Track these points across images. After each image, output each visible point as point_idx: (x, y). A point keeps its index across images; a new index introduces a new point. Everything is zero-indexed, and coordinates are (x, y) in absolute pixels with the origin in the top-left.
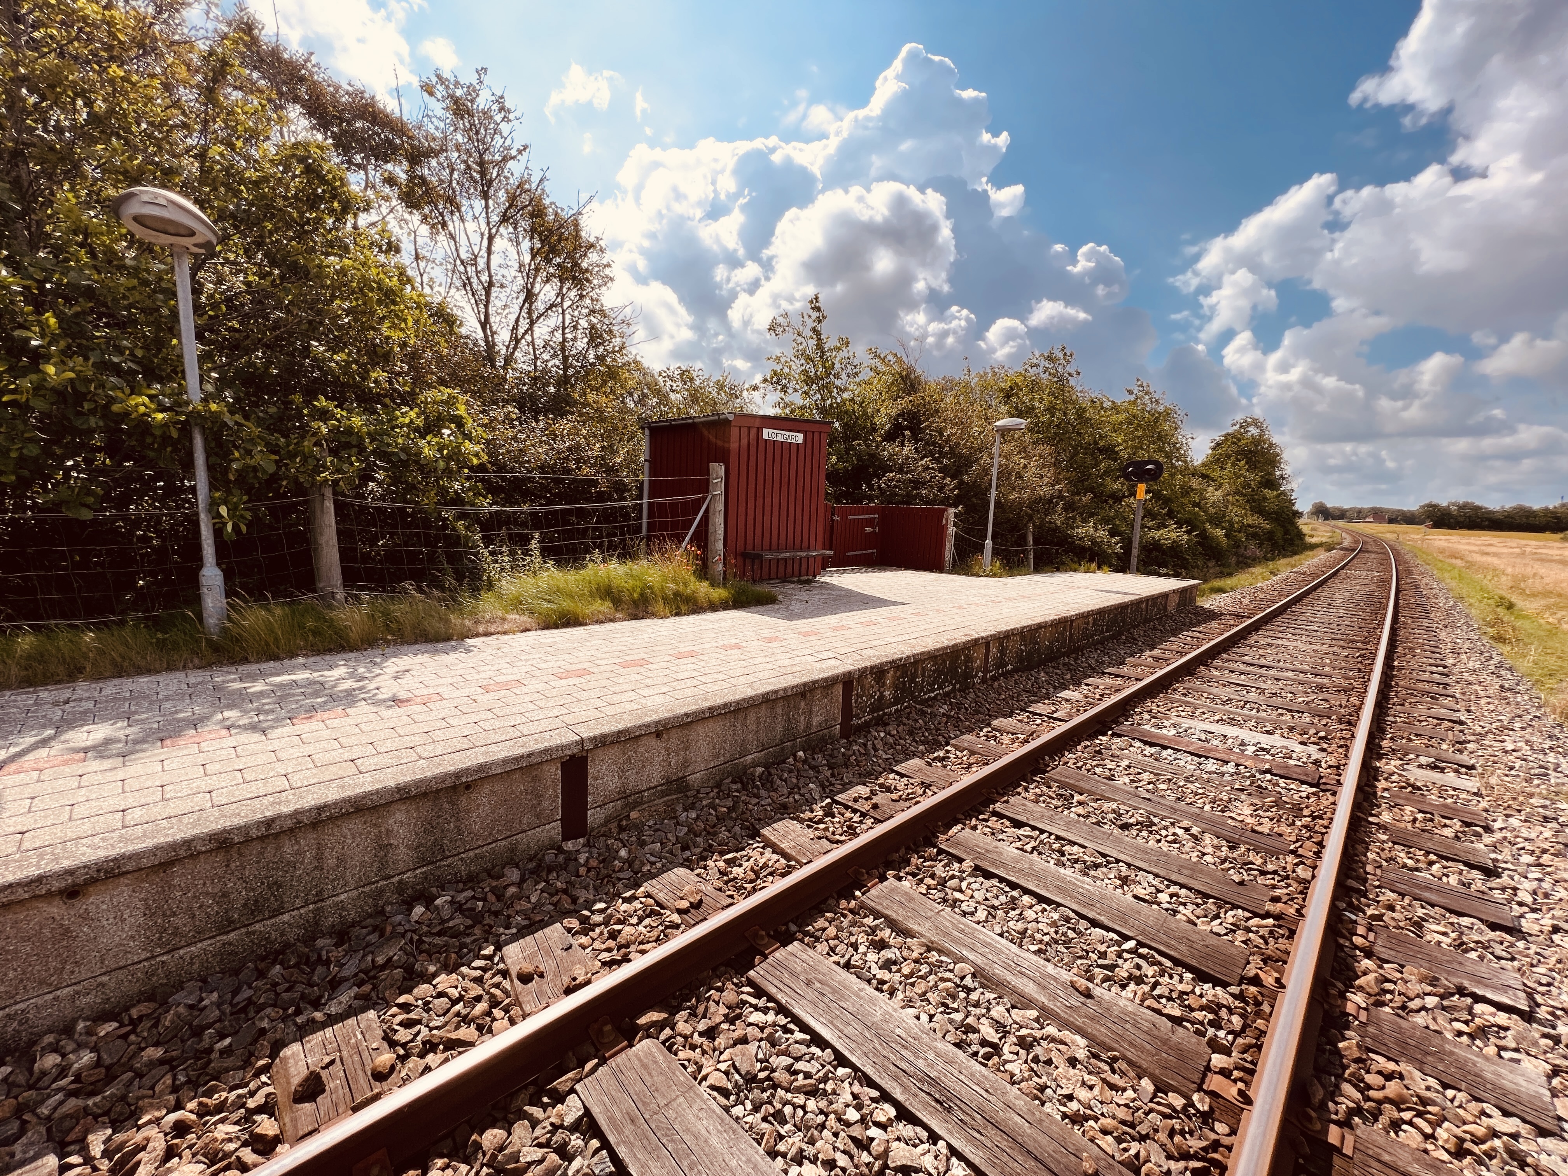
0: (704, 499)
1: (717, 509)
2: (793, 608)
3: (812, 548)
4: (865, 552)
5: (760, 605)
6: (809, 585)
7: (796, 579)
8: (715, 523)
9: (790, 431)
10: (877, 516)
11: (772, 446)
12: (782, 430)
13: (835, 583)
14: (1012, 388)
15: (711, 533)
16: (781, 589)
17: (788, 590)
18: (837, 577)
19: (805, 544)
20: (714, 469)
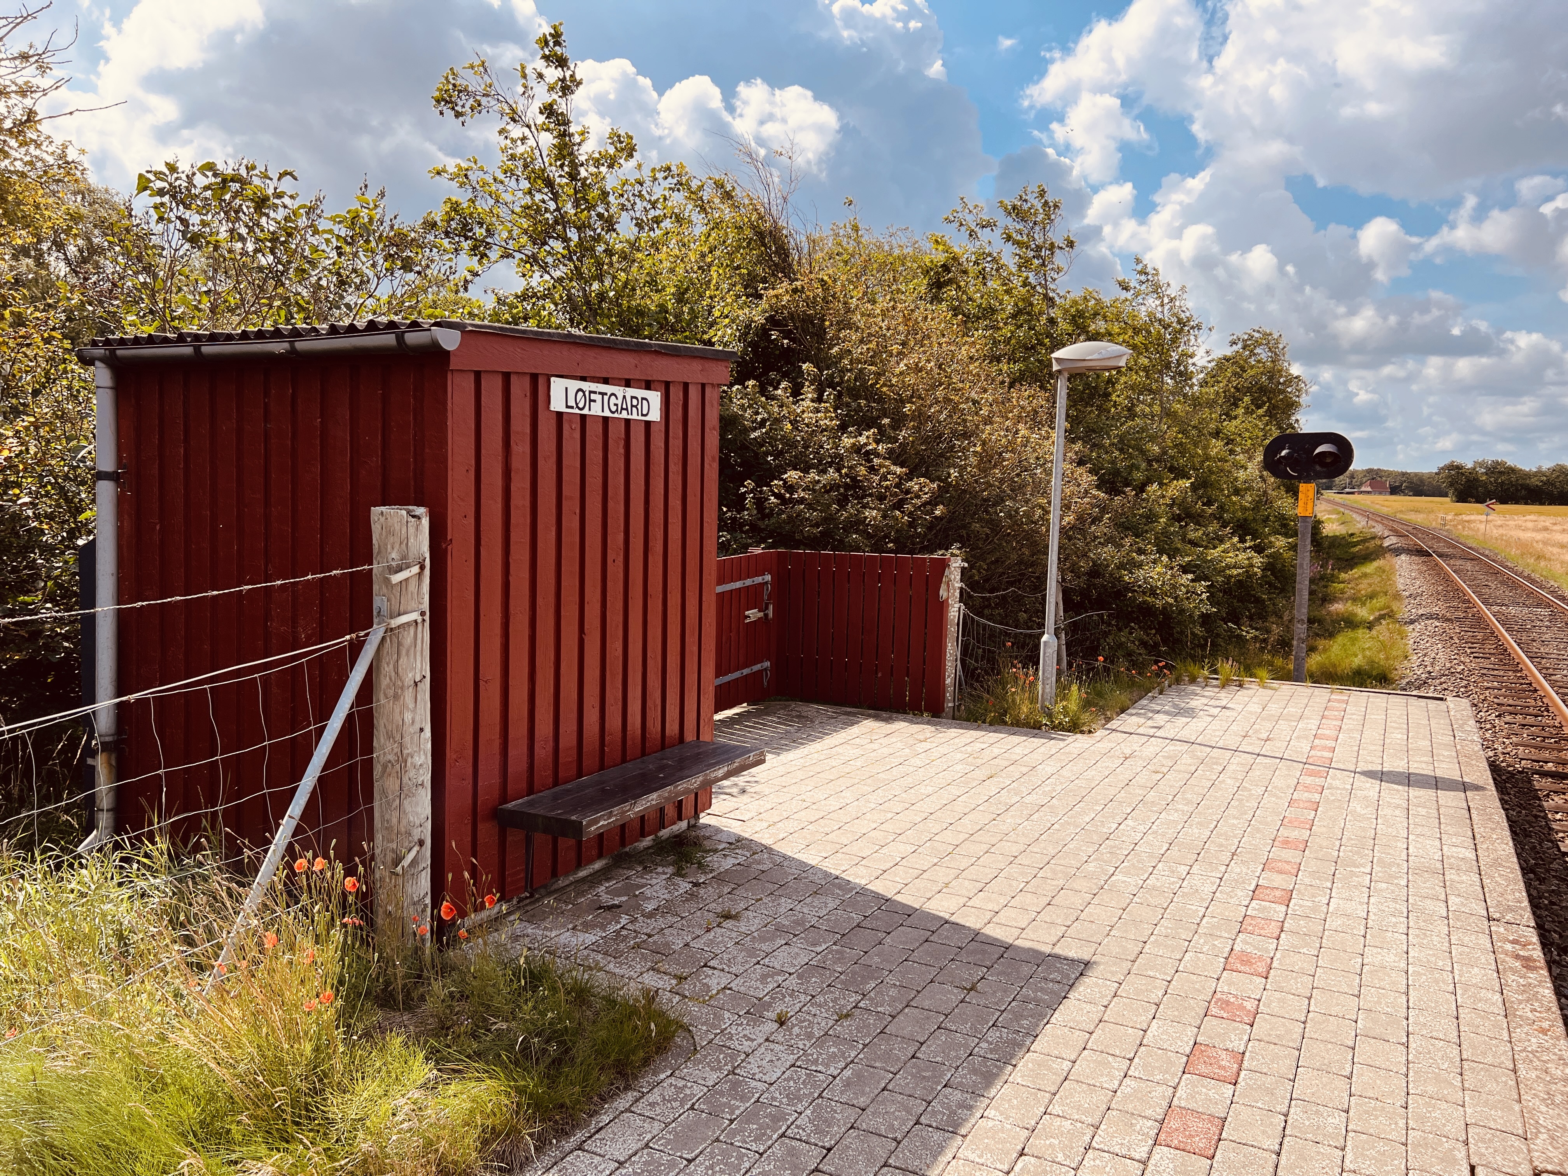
0: (356, 648)
1: (409, 678)
2: (761, 1086)
3: (690, 736)
4: (746, 671)
5: (627, 1088)
6: (702, 867)
7: (647, 841)
8: (400, 728)
9: (628, 384)
10: (768, 578)
11: (577, 435)
12: (606, 381)
13: (767, 841)
14: (946, 268)
15: (385, 767)
16: (634, 921)
17: (661, 923)
18: (745, 798)
19: (672, 728)
20: (390, 532)
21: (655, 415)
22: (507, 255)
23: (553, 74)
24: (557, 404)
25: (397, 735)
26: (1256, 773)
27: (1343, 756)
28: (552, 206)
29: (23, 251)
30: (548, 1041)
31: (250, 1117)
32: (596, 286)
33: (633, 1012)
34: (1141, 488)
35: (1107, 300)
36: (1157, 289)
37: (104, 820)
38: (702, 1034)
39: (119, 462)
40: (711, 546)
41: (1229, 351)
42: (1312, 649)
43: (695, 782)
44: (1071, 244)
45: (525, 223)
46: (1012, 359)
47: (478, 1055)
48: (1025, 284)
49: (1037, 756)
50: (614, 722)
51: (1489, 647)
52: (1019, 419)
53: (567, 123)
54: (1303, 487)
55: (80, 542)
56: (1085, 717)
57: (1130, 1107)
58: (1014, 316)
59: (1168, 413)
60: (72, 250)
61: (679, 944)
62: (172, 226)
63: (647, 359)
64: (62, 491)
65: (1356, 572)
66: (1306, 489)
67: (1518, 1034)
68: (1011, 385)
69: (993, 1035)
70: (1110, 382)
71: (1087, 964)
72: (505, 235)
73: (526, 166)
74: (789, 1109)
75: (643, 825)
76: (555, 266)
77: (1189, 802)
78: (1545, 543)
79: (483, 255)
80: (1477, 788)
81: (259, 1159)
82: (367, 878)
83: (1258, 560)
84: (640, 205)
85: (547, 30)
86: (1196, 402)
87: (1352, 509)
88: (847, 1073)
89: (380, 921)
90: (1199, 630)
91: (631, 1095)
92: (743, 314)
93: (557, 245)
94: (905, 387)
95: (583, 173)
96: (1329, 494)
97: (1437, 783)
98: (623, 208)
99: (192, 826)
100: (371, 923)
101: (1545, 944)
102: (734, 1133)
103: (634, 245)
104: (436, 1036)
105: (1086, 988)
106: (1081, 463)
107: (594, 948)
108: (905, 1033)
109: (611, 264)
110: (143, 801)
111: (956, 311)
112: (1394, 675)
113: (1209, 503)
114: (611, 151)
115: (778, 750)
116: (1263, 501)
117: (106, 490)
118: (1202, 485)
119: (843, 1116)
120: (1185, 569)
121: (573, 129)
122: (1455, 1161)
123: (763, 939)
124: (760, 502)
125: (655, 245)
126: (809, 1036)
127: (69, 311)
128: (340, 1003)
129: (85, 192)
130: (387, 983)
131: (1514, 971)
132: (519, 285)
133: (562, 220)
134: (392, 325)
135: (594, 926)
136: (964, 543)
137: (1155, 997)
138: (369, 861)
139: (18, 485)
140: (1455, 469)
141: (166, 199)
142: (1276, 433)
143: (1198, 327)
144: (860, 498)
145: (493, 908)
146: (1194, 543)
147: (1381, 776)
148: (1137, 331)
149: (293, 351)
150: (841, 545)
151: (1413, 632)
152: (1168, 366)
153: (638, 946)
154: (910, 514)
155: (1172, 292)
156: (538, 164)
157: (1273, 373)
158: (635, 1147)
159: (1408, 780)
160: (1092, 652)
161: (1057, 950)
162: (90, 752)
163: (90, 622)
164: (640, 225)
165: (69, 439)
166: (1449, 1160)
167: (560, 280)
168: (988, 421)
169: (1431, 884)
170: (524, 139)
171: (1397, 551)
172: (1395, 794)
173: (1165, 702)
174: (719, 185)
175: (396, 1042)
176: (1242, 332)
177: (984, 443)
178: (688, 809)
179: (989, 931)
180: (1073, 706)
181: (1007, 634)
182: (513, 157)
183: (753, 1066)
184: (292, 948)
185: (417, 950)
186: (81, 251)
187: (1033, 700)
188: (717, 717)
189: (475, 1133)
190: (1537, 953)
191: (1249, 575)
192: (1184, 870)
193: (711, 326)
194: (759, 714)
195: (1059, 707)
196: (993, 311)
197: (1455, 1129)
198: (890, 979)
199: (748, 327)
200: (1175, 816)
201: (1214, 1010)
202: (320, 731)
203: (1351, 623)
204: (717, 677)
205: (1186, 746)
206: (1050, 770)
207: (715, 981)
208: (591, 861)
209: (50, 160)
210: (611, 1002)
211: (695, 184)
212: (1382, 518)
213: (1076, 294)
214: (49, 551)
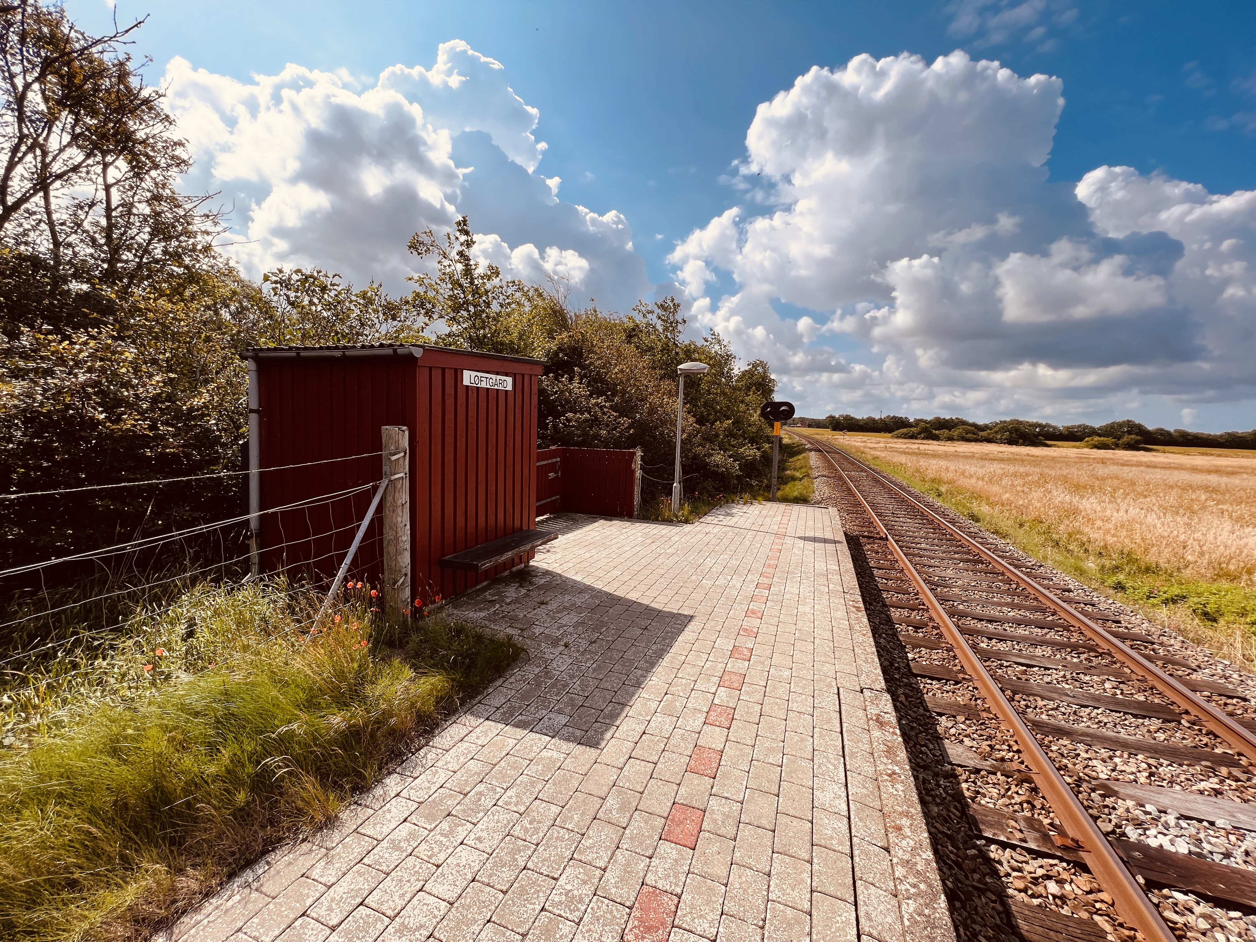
1: (399, 502)
2: (558, 673)
3: (525, 528)
4: (549, 500)
5: (500, 677)
6: (531, 583)
7: (507, 573)
8: (396, 525)
9: (498, 374)
10: (559, 459)
11: (475, 395)
12: (488, 372)
13: (559, 572)
14: (634, 330)
15: (389, 542)
16: (502, 606)
17: (513, 607)
18: (549, 554)
19: (517, 524)
20: (390, 437)
21: (510, 388)
22: (441, 317)
23: (463, 238)
24: (466, 382)
25: (394, 527)
26: (757, 538)
27: (790, 531)
28: (462, 296)
29: (208, 308)
30: (465, 658)
31: (330, 696)
32: (482, 332)
33: (503, 644)
34: (713, 424)
35: (699, 345)
36: (719, 342)
37: (255, 568)
38: (532, 652)
39: (260, 406)
40: (534, 445)
41: (747, 368)
42: (779, 489)
43: (528, 547)
44: (685, 322)
45: (450, 303)
46: (661, 368)
47: (434, 666)
48: (666, 337)
49: (672, 533)
50: (492, 521)
51: (844, 488)
52: (664, 394)
53: (469, 260)
54: (776, 423)
55: (240, 442)
56: (691, 517)
57: (709, 673)
58: (661, 351)
59: (724, 393)
60: (233, 308)
61: (522, 615)
62: (281, 298)
63: (506, 363)
64: (231, 419)
65: (795, 458)
66: (777, 424)
67: (855, 636)
68: (661, 379)
69: (654, 647)
70: (700, 379)
71: (692, 617)
72: (441, 308)
73: (450, 278)
74: (570, 682)
75: (506, 566)
76: (463, 323)
77: (731, 551)
78: (864, 447)
79: (431, 317)
80: (840, 542)
81: (334, 714)
82: (381, 590)
83: (758, 454)
84: (501, 297)
85: (461, 219)
86: (734, 389)
87: (794, 433)
88: (595, 665)
89: (387, 610)
90: (735, 482)
91: (501, 680)
92: (547, 346)
93: (465, 314)
94: (617, 378)
95: (476, 282)
96: (785, 427)
97: (825, 541)
98: (494, 298)
99: (298, 569)
100: (383, 611)
101: (864, 602)
102: (547, 693)
103: (499, 314)
104: (415, 659)
105: (691, 626)
106: (689, 413)
107: (484, 619)
108: (618, 648)
109: (489, 322)
110: (274, 560)
111: (637, 348)
112: (810, 499)
113: (739, 430)
114: (489, 273)
115: (563, 534)
116: (760, 429)
117: (254, 418)
118: (736, 423)
119: (592, 683)
120: (730, 457)
121: (472, 262)
122: (832, 686)
123: (558, 612)
124: (555, 427)
125: (509, 315)
126: (578, 651)
127: (232, 336)
128: (370, 645)
129: (239, 281)
130: (391, 636)
131: (853, 612)
132: (447, 330)
133: (467, 302)
134: (391, 345)
135: (484, 609)
136: (642, 445)
137: (718, 629)
138: (382, 583)
139: (209, 415)
140: (832, 417)
141: (278, 285)
142: (765, 402)
143: (735, 357)
144: (598, 426)
145: (440, 601)
146: (734, 446)
147: (805, 539)
148: (711, 359)
149: (344, 355)
150: (590, 445)
151: (817, 482)
152: (723, 373)
153: (504, 617)
154: (620, 433)
155: (725, 343)
156: (456, 277)
157: (764, 377)
158: (504, 701)
159: (815, 540)
160: (693, 491)
161: (680, 612)
162: (246, 537)
163: (247, 477)
164: (501, 306)
165: (234, 395)
166: (829, 686)
167: (466, 329)
168: (651, 394)
169: (823, 580)
170: (450, 266)
171: (810, 450)
172: (810, 545)
173: (722, 511)
174: (536, 290)
175: (396, 662)
176: (752, 361)
177: (650, 404)
178: (525, 558)
179: (653, 605)
180: (686, 513)
181: (659, 483)
182: (444, 274)
183: (554, 665)
184: (347, 622)
185: (405, 621)
186: (237, 308)
187: (670, 511)
188: (537, 520)
189: (433, 699)
190: (861, 605)
191: (755, 459)
192: (729, 578)
193: (533, 350)
194: (554, 518)
195: (680, 514)
196: (653, 349)
197: (831, 673)
198: (612, 626)
199: (549, 351)
200: (726, 556)
201: (741, 633)
202: (359, 526)
203: (793, 479)
204: (537, 501)
205: (730, 529)
206: (677, 539)
207: (537, 631)
208: (482, 582)
209: (221, 266)
210: (492, 641)
211: (526, 289)
212: (805, 437)
213: (687, 342)
214: (223, 445)
